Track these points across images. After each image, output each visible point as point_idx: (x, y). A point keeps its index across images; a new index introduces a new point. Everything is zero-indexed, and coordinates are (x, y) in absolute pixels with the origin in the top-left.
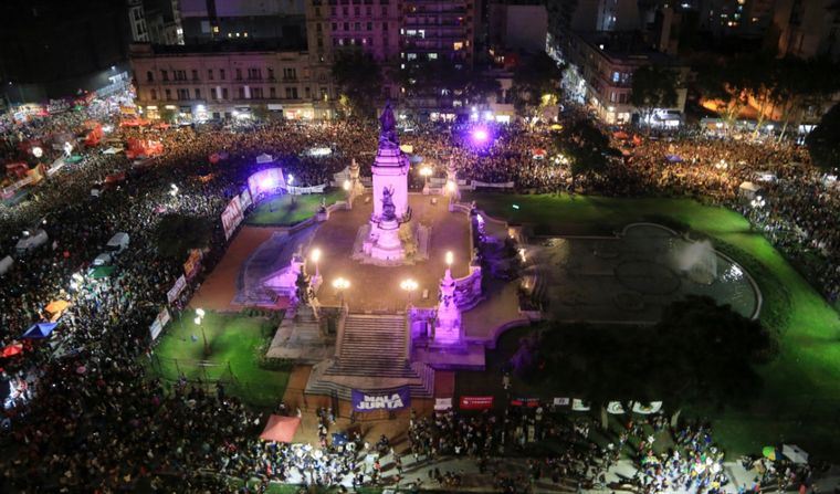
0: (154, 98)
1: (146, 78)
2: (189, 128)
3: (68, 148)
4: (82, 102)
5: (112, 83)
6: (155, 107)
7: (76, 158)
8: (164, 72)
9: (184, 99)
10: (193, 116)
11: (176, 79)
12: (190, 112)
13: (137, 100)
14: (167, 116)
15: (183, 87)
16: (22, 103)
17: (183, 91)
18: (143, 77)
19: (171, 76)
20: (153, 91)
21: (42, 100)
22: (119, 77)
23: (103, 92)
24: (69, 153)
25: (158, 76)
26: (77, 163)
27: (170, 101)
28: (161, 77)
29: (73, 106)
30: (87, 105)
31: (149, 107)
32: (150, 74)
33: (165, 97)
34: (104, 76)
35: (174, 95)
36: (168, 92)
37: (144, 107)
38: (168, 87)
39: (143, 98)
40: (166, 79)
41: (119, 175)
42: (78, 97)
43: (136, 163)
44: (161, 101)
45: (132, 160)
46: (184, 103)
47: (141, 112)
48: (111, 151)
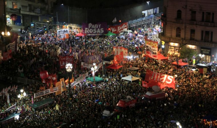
0: (178, 35)
1: (175, 16)
2: (205, 70)
3: (94, 69)
4: (114, 30)
5: (144, 16)
6: (176, 45)
7: (98, 79)
8: (194, 13)
9: (206, 41)
10: (212, 59)
11: (203, 20)
12: (210, 54)
13: (162, 35)
14: (186, 54)
15: (208, 29)
16: (68, 23)
17: (207, 33)
18: (172, 15)
19: (199, 17)
20: (179, 30)
21: (83, 23)
22: (151, 11)
23: (134, 23)
24: (93, 73)
25: (186, 15)
26: (98, 83)
27: (192, 41)
28: (189, 17)
29: (106, 32)
30: (117, 33)
31: (172, 44)
32: (179, 13)
33: (188, 36)
34: (139, 8)
35: (198, 36)
36: (193, 31)
37: (167, 43)
38: (194, 27)
39: (168, 34)
40: (193, 20)
41: (130, 101)
42: (112, 25)
43: (148, 94)
44: (185, 39)
45: (146, 90)
46: (207, 45)
47: (163, 47)
48: (129, 78)
